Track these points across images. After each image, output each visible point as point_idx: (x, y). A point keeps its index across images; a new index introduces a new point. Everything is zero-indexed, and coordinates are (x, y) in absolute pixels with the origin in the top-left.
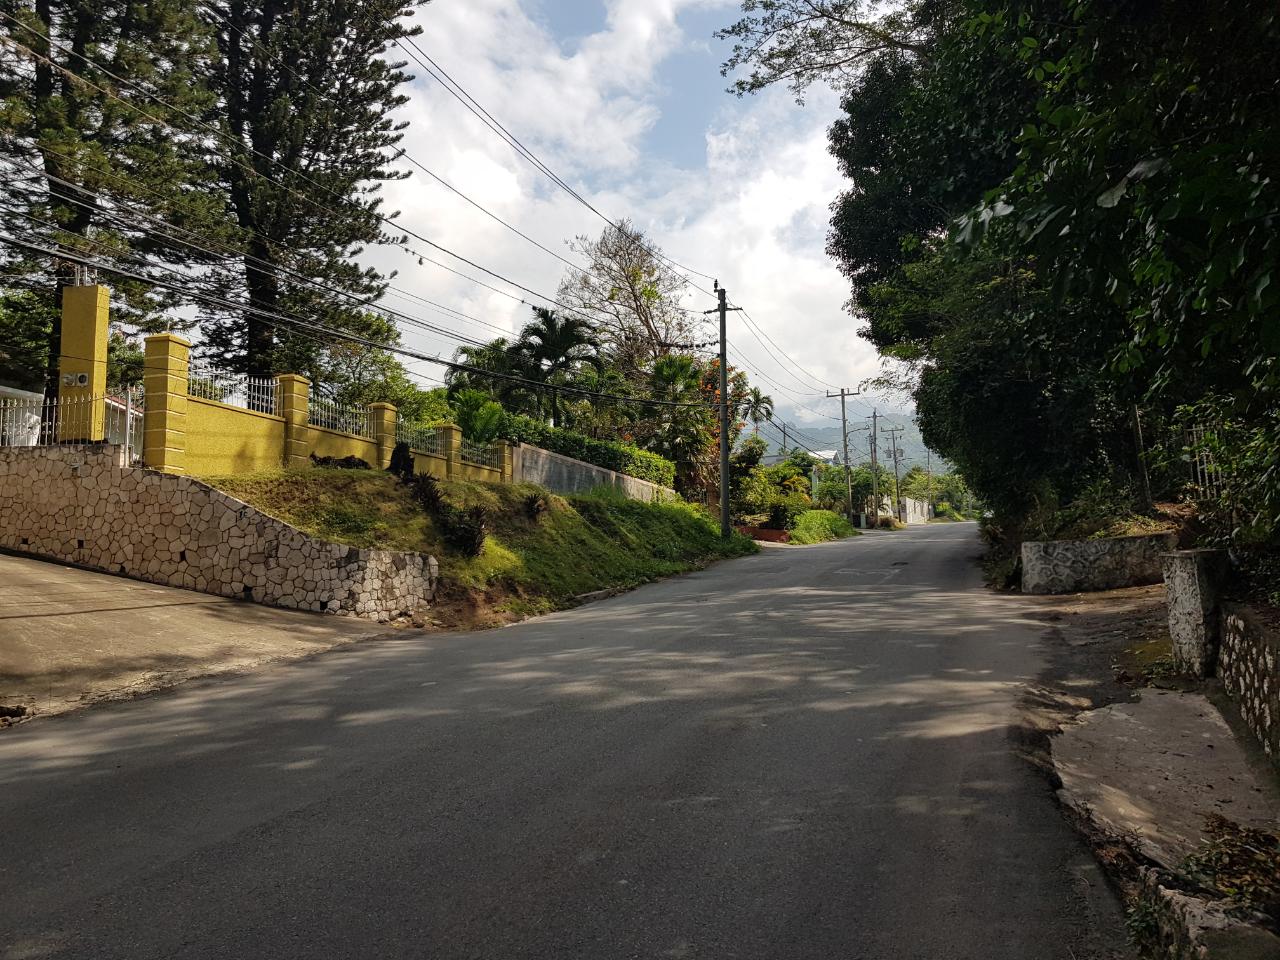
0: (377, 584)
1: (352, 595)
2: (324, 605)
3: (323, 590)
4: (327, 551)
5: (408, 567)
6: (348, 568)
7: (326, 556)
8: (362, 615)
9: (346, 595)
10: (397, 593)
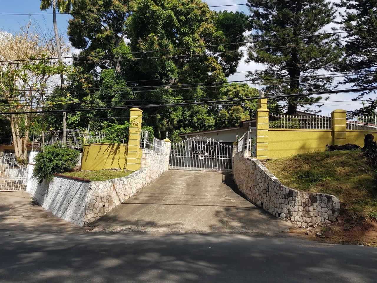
0: (301, 208)
1: (289, 212)
2: (279, 215)
3: (279, 208)
4: (281, 191)
5: (318, 202)
6: (288, 199)
7: (280, 193)
8: (294, 222)
9: (287, 212)
10: (312, 214)
